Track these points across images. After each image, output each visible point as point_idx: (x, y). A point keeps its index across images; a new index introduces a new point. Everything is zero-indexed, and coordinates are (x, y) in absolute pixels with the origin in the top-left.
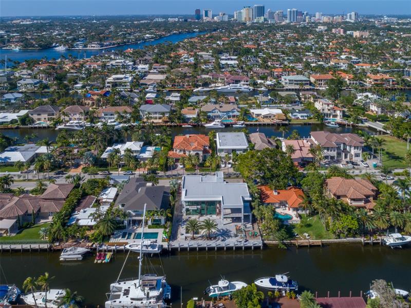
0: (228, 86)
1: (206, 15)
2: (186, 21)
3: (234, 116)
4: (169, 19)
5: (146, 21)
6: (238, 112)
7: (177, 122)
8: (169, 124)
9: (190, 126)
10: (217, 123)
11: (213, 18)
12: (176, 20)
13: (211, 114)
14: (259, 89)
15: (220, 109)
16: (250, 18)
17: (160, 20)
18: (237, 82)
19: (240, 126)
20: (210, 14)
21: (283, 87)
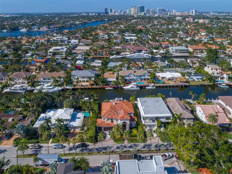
0: (134, 54)
1: (111, 12)
2: (99, 15)
3: (145, 79)
4: (90, 14)
5: (77, 15)
6: (148, 76)
7: (101, 85)
8: (94, 86)
9: (112, 88)
10: (134, 86)
11: (115, 13)
12: (94, 14)
13: (127, 78)
14: (156, 56)
15: (135, 74)
16: (136, 13)
17: (85, 14)
18: (140, 51)
19: (152, 88)
20: (113, 11)
21: (172, 55)
